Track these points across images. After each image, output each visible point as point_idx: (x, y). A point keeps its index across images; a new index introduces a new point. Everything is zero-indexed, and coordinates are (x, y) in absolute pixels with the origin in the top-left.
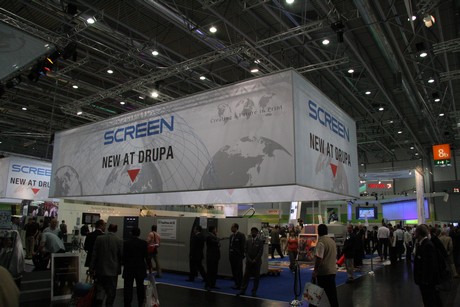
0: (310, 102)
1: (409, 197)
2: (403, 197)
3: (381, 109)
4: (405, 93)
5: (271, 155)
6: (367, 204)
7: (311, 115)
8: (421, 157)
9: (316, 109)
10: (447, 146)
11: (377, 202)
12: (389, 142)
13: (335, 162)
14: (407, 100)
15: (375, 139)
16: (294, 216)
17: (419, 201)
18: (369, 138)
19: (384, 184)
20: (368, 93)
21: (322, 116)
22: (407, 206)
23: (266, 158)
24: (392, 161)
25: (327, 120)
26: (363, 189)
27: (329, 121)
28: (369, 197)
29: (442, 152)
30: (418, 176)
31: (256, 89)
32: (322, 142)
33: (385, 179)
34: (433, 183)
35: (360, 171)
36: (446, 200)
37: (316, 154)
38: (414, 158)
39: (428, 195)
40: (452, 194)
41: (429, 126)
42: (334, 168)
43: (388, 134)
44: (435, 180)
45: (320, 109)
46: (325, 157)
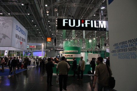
0: (17, 26)
1: (40, 50)
2: (38, 50)
3: (36, 26)
4: (42, 23)
5: (5, 38)
6: (29, 51)
7: (17, 29)
8: (44, 40)
9: (18, 28)
10: (50, 38)
11: (32, 51)
12: (37, 35)
13: (21, 41)
14: (43, 25)
15: (33, 34)
16: (6, 54)
17: (42, 52)
18: (31, 33)
19: (34, 46)
20: (33, 21)
21: (19, 29)
22: (39, 53)
23: (3, 39)
24: (37, 40)
25: (20, 30)
26: (28, 47)
27: (21, 31)
28: (29, 50)
29: (49, 40)
30: (43, 45)
31: (1, 20)
32: (19, 36)
33: (34, 45)
34: (47, 47)
35: (28, 42)
36: (49, 51)
37: (17, 39)
38: (43, 40)
39: (45, 50)
40: (51, 50)
41: (47, 32)
42: (21, 43)
43: (37, 33)
44: (47, 46)
45: (19, 28)
46: (19, 40)
